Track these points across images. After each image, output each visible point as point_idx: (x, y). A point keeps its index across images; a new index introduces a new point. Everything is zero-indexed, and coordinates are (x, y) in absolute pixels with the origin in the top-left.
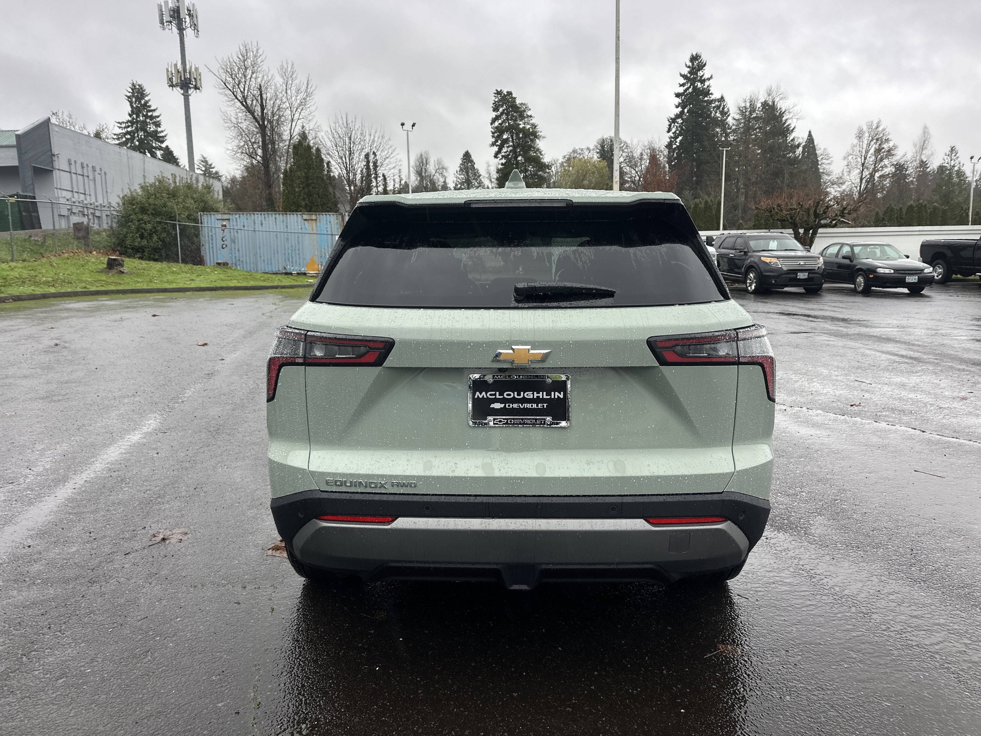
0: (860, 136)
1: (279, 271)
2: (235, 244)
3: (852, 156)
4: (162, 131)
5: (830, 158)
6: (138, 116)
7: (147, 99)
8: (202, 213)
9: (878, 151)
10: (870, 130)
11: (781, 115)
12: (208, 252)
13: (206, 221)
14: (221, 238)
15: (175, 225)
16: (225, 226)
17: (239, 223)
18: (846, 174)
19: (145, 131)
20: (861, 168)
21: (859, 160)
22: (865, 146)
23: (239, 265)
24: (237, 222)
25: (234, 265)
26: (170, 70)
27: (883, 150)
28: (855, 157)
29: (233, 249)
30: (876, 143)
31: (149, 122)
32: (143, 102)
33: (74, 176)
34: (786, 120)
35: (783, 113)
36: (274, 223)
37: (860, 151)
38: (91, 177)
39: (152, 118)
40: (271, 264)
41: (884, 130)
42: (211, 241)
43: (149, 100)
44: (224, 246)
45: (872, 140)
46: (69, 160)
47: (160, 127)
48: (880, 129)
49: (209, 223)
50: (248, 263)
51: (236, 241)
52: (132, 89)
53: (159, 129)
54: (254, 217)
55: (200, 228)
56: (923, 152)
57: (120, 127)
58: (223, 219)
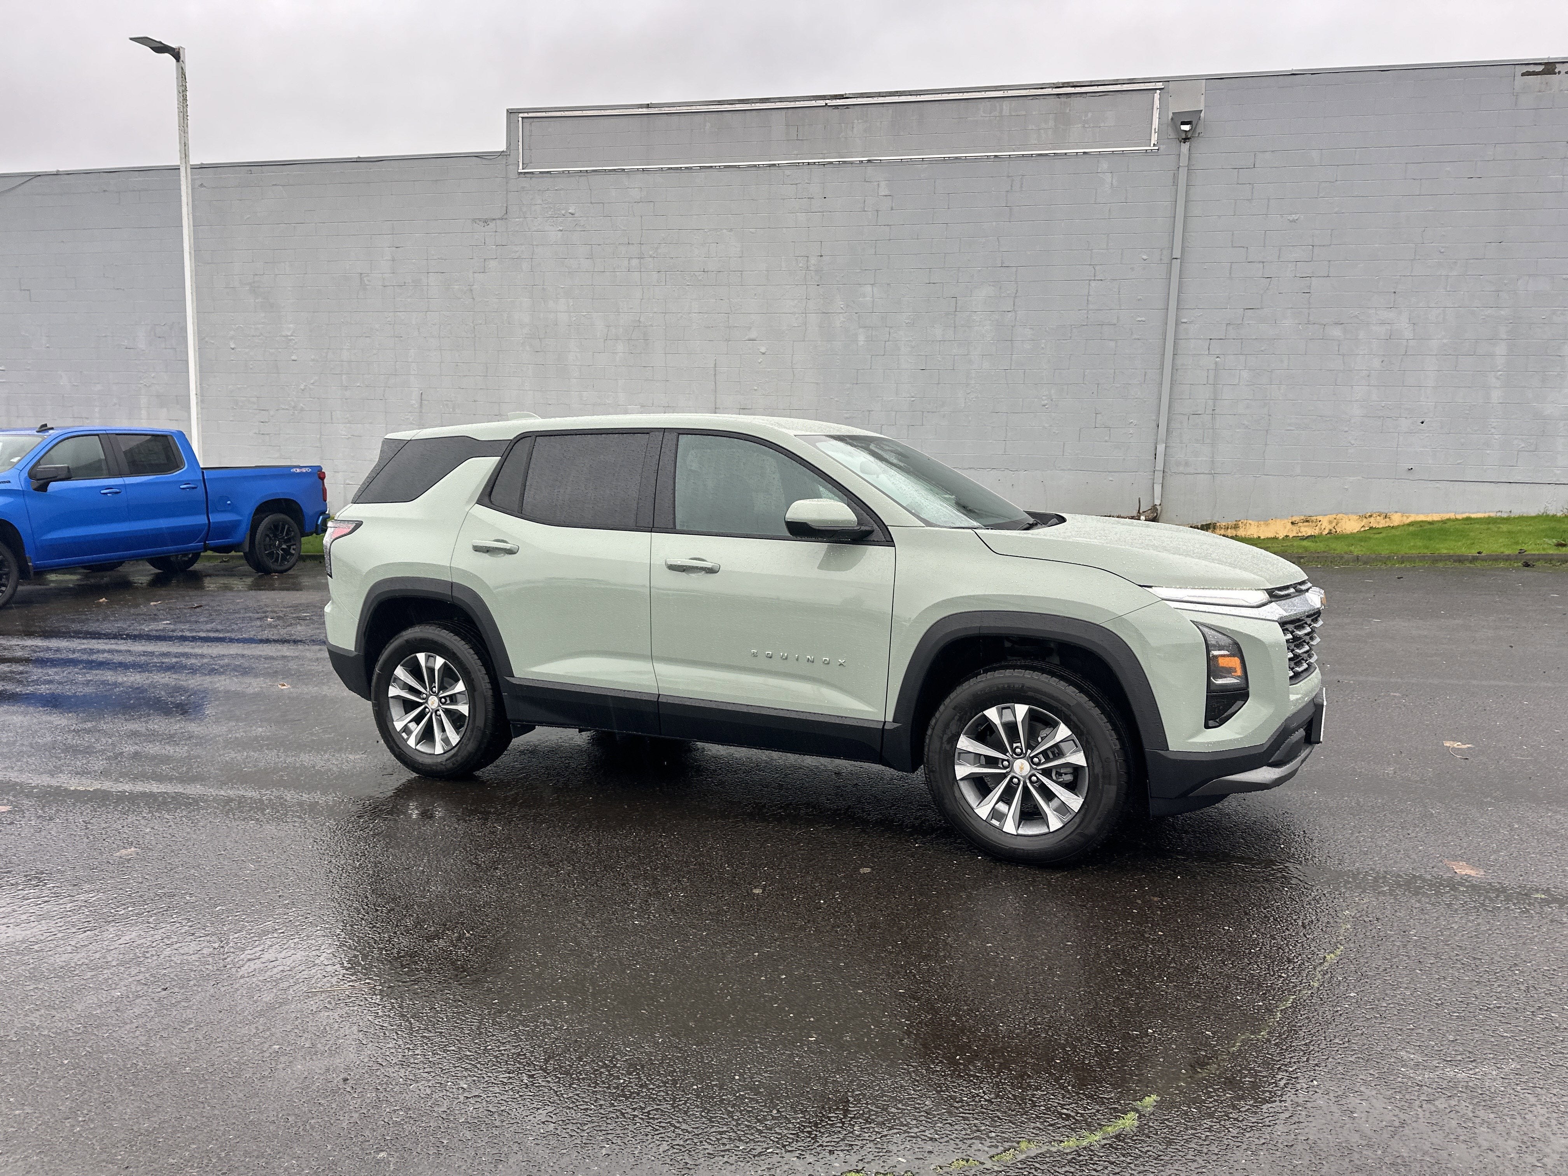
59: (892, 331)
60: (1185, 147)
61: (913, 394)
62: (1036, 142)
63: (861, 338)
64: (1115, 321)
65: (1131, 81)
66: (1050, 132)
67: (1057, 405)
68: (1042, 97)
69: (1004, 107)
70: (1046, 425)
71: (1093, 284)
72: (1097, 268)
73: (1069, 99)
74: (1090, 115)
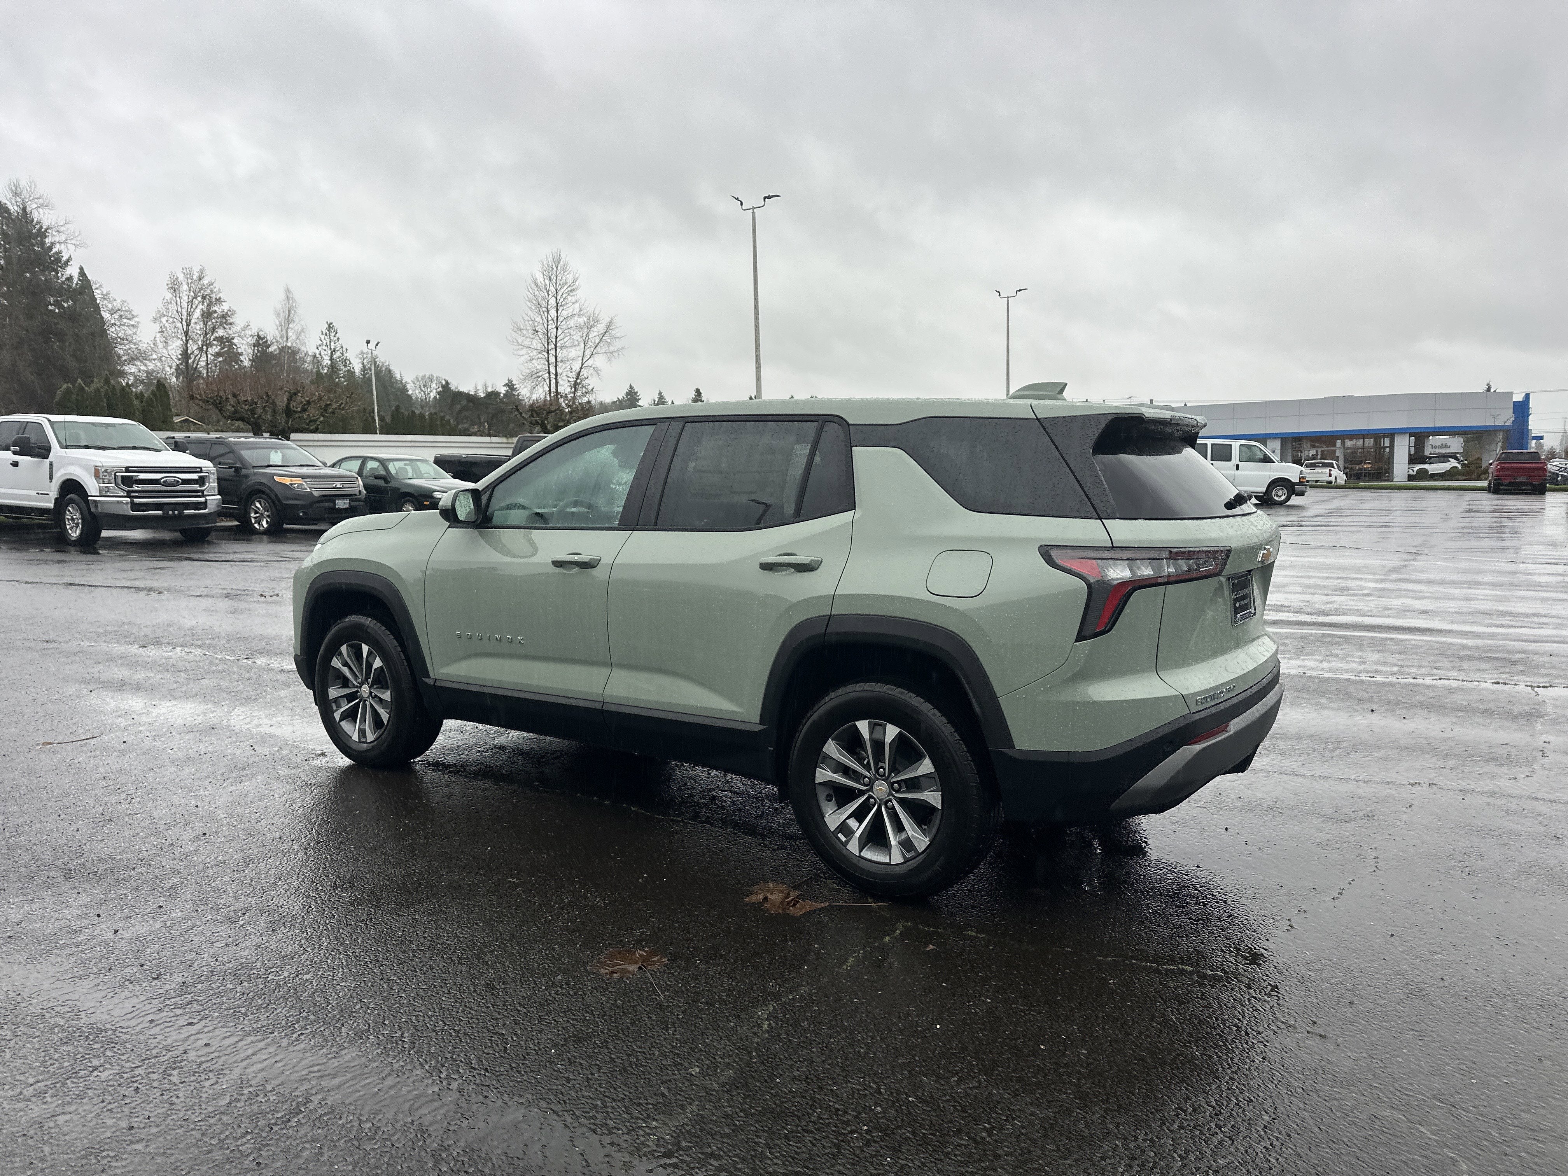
0: (174, 287)
3: (166, 318)
5: (134, 317)
9: (207, 315)
10: (190, 281)
11: (42, 234)
18: (160, 346)
20: (184, 338)
21: (179, 325)
22: (185, 305)
27: (215, 315)
28: (171, 320)
30: (203, 303)
34: (53, 244)
35: (46, 230)
37: (177, 311)
41: (211, 284)
45: (195, 297)
48: (205, 281)
56: (291, 326)
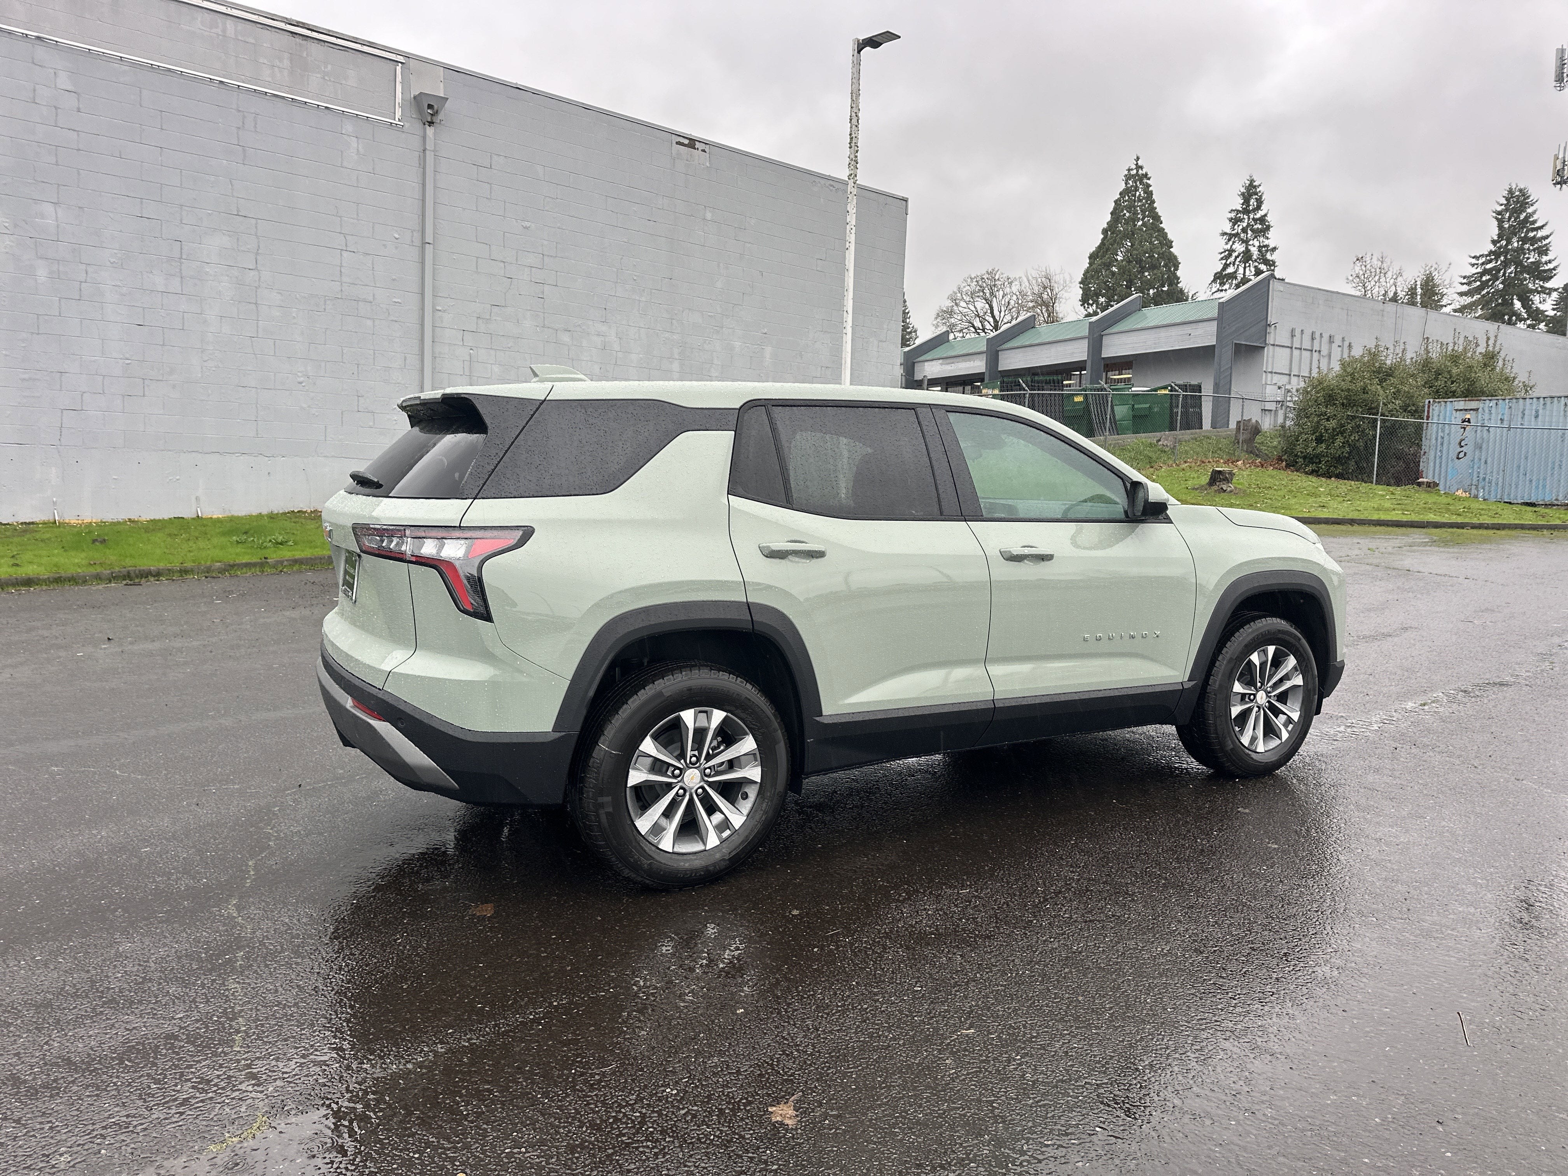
1: (1557, 500)
2: (1481, 452)
4: (1550, 262)
6: (1509, 242)
7: (1529, 210)
8: (1431, 400)
12: (1432, 464)
13: (1436, 413)
14: (1459, 440)
15: (1376, 420)
16: (1469, 421)
17: (1493, 415)
19: (1519, 263)
23: (1483, 488)
24: (1491, 414)
25: (1473, 487)
26: (1561, 156)
29: (1476, 460)
31: (1528, 249)
32: (1522, 217)
33: (1296, 353)
36: (1562, 413)
38: (1325, 352)
39: (1534, 240)
40: (1544, 487)
42: (1439, 448)
43: (1535, 212)
44: (1461, 455)
46: (1293, 331)
47: (1546, 255)
49: (1441, 417)
50: (1500, 484)
51: (1484, 446)
52: (1507, 199)
53: (1545, 259)
54: (1524, 405)
55: (1425, 425)
57: (1473, 265)
58: (1466, 410)
59: (90, 269)
60: (430, 131)
61: (127, 356)
62: (270, 79)
63: (42, 273)
64: (371, 299)
65: (371, 45)
66: (286, 73)
67: (314, 384)
68: (274, 30)
69: (228, 26)
70: (305, 406)
71: (345, 254)
72: (348, 237)
73: (304, 42)
74: (329, 67)
